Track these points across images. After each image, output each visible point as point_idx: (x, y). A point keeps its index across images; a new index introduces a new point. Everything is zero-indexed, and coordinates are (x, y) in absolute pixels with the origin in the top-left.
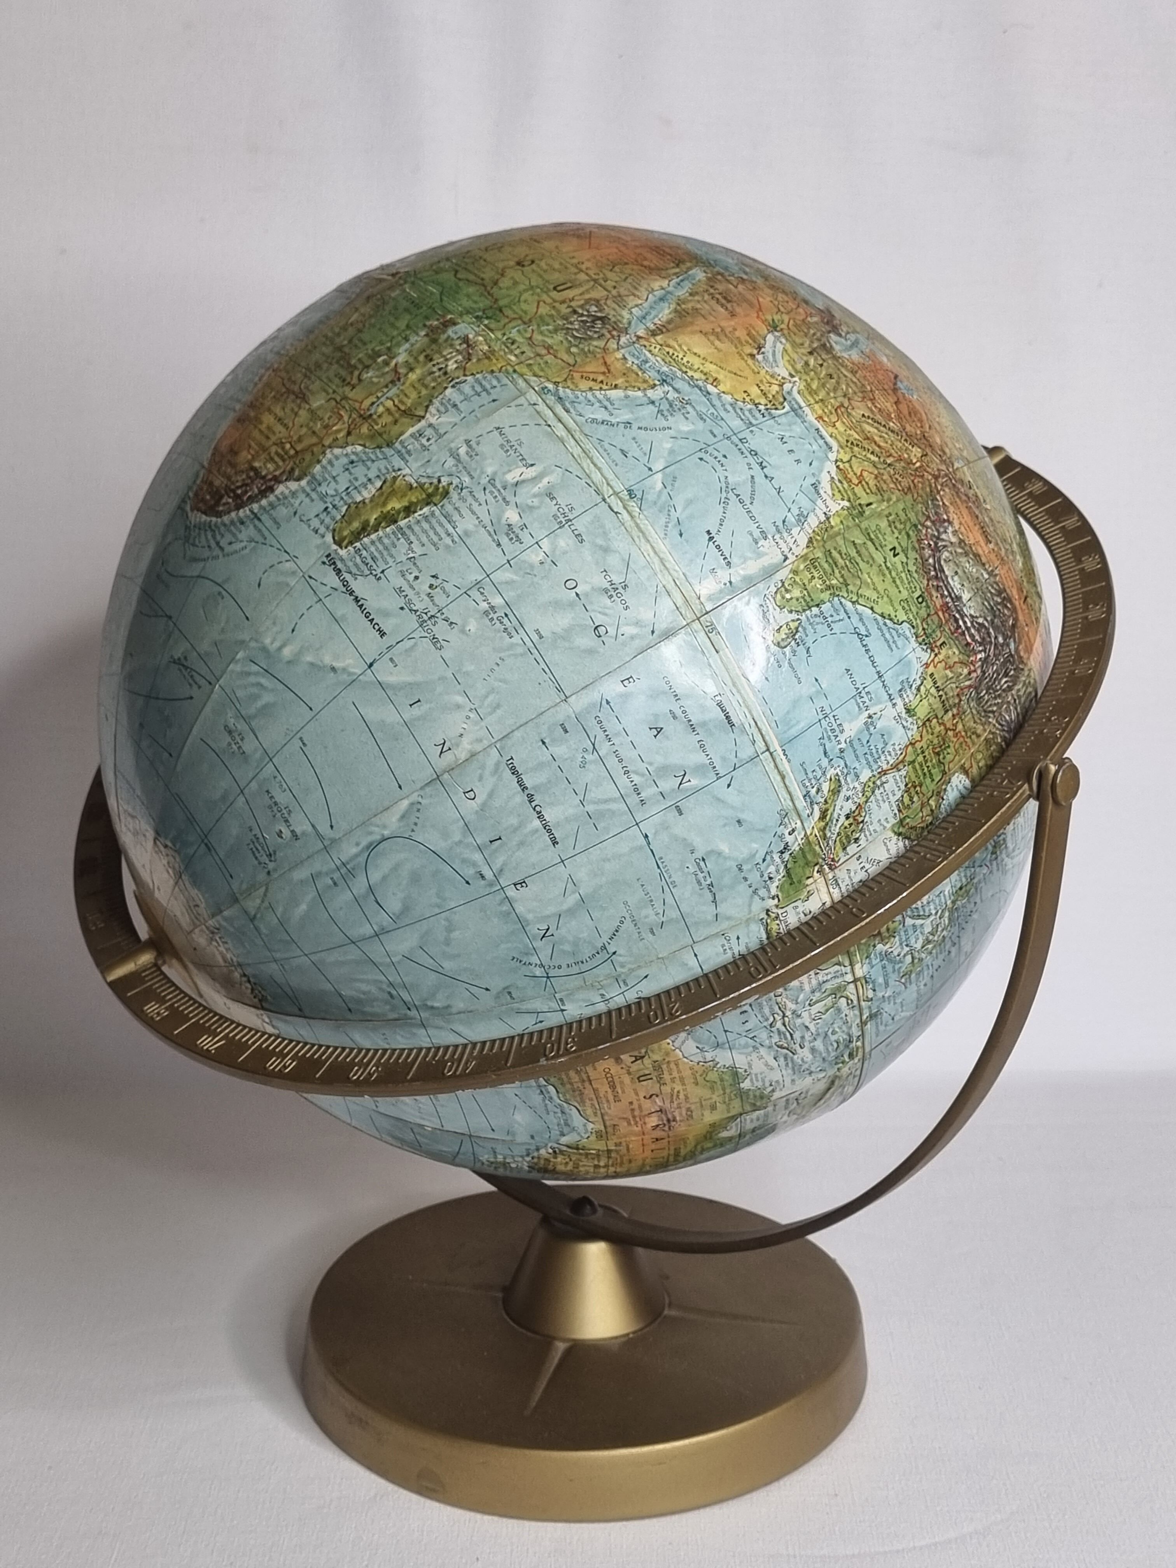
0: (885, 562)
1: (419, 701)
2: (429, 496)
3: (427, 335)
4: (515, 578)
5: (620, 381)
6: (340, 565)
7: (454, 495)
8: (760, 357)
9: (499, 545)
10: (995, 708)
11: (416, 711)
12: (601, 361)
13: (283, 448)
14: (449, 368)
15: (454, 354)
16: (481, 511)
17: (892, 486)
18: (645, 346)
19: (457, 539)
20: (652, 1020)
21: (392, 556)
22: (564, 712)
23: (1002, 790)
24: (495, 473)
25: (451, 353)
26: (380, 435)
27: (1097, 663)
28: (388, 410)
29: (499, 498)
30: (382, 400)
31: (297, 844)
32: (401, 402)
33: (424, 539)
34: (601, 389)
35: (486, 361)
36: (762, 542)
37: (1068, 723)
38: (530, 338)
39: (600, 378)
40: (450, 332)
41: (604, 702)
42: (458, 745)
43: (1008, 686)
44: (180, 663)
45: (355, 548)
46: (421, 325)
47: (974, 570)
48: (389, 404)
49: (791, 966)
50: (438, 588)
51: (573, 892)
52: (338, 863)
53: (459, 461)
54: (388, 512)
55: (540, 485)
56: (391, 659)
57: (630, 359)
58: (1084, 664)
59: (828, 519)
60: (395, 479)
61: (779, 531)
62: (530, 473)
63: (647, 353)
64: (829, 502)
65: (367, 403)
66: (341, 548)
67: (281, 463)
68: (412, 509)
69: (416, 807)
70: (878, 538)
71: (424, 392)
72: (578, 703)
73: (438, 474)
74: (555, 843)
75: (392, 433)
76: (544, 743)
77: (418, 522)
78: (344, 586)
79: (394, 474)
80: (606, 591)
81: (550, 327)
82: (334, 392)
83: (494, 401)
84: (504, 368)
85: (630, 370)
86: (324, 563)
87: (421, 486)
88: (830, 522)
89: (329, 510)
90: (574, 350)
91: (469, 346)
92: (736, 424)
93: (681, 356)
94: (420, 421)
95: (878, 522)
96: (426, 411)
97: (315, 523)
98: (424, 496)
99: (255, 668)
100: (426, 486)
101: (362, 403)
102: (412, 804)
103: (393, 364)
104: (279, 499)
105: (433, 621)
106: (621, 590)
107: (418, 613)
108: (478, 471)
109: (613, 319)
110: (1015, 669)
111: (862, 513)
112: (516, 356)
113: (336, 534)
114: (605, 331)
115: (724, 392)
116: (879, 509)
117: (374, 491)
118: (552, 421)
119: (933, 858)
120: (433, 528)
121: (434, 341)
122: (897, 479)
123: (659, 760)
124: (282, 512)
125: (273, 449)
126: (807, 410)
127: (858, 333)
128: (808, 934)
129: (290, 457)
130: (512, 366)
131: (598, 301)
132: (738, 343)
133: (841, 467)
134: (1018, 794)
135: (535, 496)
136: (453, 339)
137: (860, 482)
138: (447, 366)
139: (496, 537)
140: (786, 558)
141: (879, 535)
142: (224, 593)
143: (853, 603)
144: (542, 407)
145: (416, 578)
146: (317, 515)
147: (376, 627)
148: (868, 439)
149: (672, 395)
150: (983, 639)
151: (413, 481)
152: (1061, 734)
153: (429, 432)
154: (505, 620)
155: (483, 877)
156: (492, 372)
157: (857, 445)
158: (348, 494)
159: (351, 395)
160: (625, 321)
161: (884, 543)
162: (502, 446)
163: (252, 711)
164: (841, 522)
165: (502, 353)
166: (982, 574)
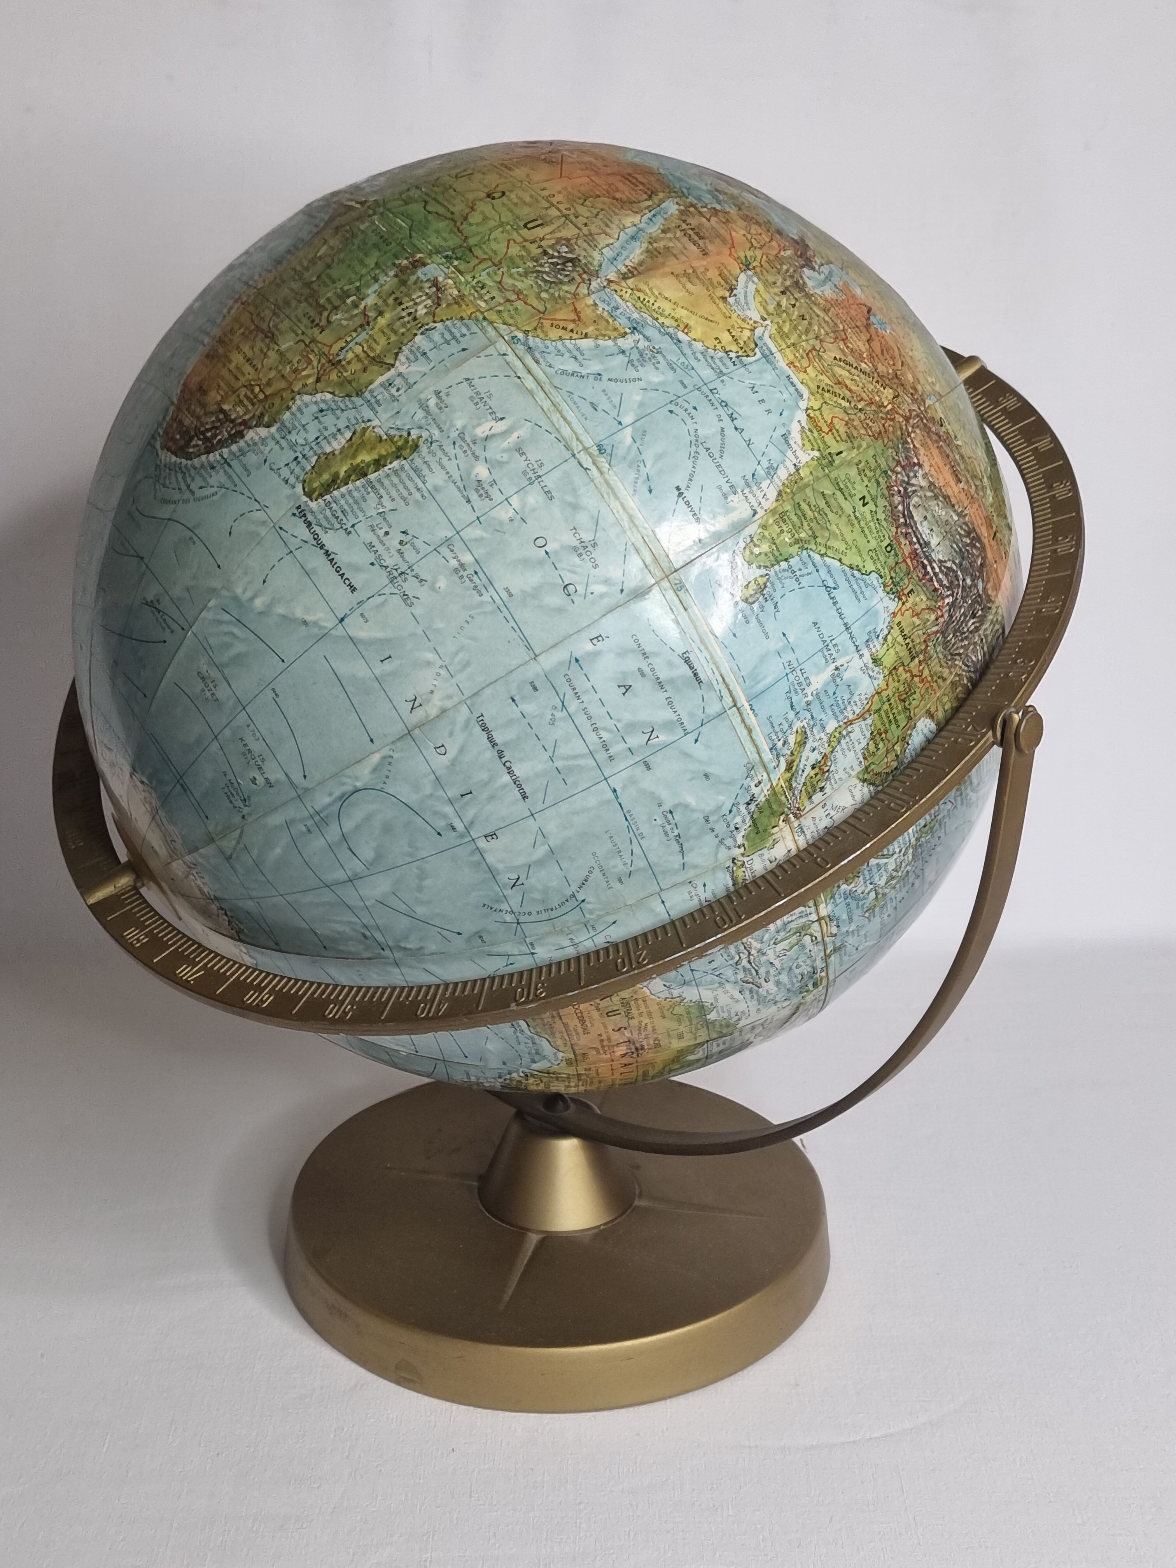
0: (854, 512)
1: (390, 657)
2: (399, 449)
3: (396, 276)
4: (485, 535)
5: (590, 330)
6: (310, 518)
7: (424, 449)
8: (731, 300)
9: (469, 501)
10: (962, 651)
11: (388, 666)
12: (572, 308)
13: (252, 391)
14: (419, 313)
15: (424, 298)
16: (451, 466)
17: (863, 431)
18: (616, 291)
19: (426, 494)
20: (619, 968)
21: (362, 510)
22: (533, 671)
23: (967, 737)
24: (464, 427)
25: (421, 296)
26: (349, 382)
27: (1065, 602)
28: (357, 356)
29: (469, 452)
30: (351, 345)
31: (271, 790)
32: (370, 347)
33: (394, 493)
34: (571, 339)
35: (456, 306)
36: (731, 497)
37: (1033, 667)
38: (500, 282)
39: (571, 326)
40: (420, 273)
41: (573, 661)
42: (428, 701)
43: (975, 627)
44: (153, 605)
45: (325, 500)
46: (390, 264)
47: (944, 513)
48: (358, 349)
49: (756, 917)
50: (409, 545)
51: (543, 844)
52: (312, 811)
53: (428, 412)
54: (358, 465)
55: (510, 440)
56: (362, 615)
57: (601, 305)
58: (1052, 602)
59: (797, 470)
60: (364, 430)
61: (748, 485)
62: (500, 427)
63: (618, 298)
64: (800, 453)
65: (336, 348)
66: (312, 500)
67: (250, 407)
68: (382, 463)
69: (388, 760)
70: (847, 487)
71: (393, 338)
72: (548, 661)
73: (408, 427)
74: (525, 797)
75: (361, 381)
76: (513, 700)
77: (388, 475)
78: (315, 539)
79: (363, 425)
80: (575, 549)
81: (521, 270)
82: (303, 333)
83: (464, 350)
84: (473, 315)
85: (601, 317)
86: (294, 515)
87: (391, 438)
88: (799, 474)
89: (299, 459)
90: (544, 295)
91: (438, 290)
92: (707, 373)
93: (652, 301)
94: (389, 369)
95: (847, 470)
96: (396, 359)
97: (285, 473)
98: (394, 449)
99: (227, 617)
100: (395, 439)
101: (331, 347)
102: (384, 758)
103: (362, 307)
104: (249, 445)
105: (403, 577)
106: (590, 548)
107: (389, 569)
108: (448, 424)
109: (584, 261)
110: (982, 609)
111: (831, 463)
112: (485, 301)
113: (306, 485)
114: (575, 275)
115: (694, 340)
116: (849, 458)
117: (343, 442)
118: (522, 372)
119: (897, 807)
120: (402, 482)
121: (403, 283)
122: (867, 424)
123: (627, 717)
124: (252, 459)
125: (243, 391)
126: (778, 355)
127: (832, 263)
128: (773, 883)
129: (260, 401)
130: (482, 313)
131: (568, 240)
132: (710, 285)
133: (812, 415)
134: (982, 742)
135: (504, 451)
136: (422, 281)
137: (831, 430)
138: (416, 311)
139: (465, 493)
140: (755, 513)
141: (849, 484)
142: (195, 538)
143: (822, 555)
144: (511, 357)
145: (387, 533)
146: (287, 465)
147: (347, 581)
148: (839, 383)
149: (643, 344)
150: (951, 583)
151: (382, 434)
152: (1026, 679)
153: (398, 382)
154: (475, 578)
155: (454, 829)
156: (462, 318)
157: (829, 391)
158: (317, 443)
159: (320, 338)
160: (596, 263)
161: (853, 492)
162: (471, 398)
163: (225, 659)
164: (811, 473)
165: (472, 298)
166: (951, 516)
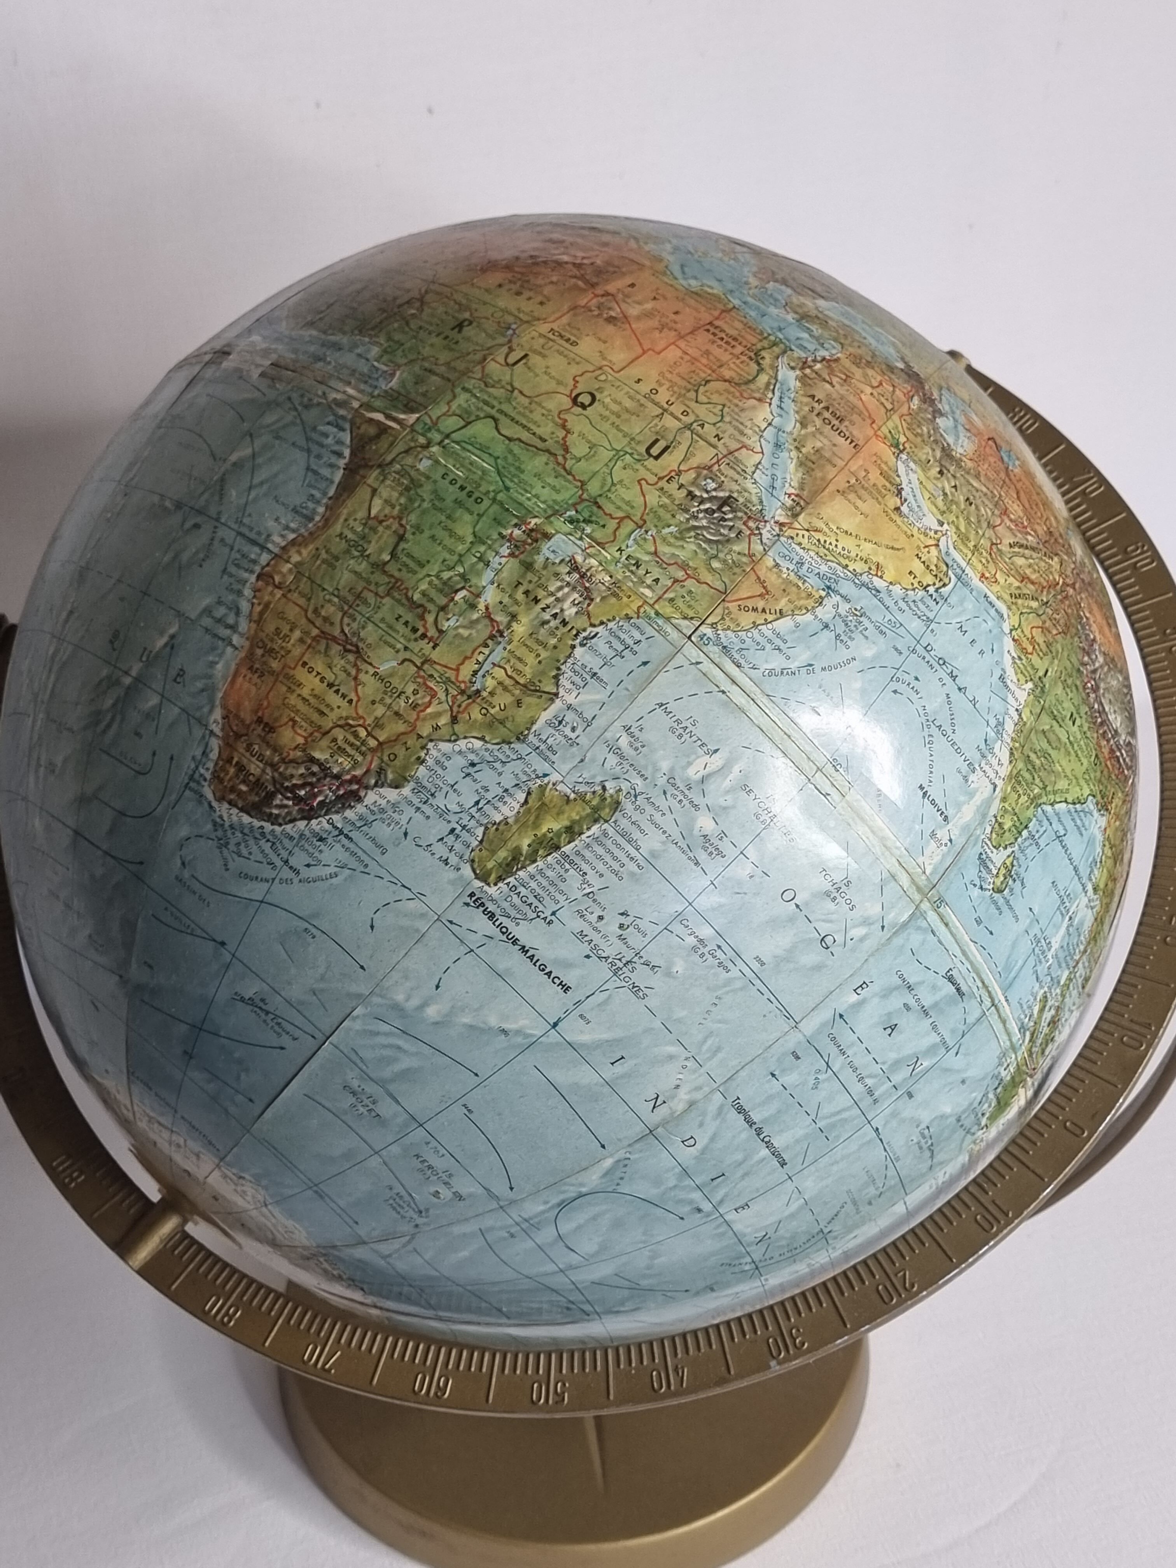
0: (1068, 737)
1: (623, 1058)
2: (595, 809)
3: (512, 555)
4: (723, 900)
5: (783, 603)
6: (491, 907)
7: (628, 805)
8: (904, 509)
9: (697, 864)
11: (619, 1069)
12: (753, 577)
13: (356, 735)
14: (567, 613)
15: (566, 590)
16: (666, 822)
17: (1055, 632)
18: (792, 538)
19: (642, 863)
21: (562, 892)
22: (794, 1040)
24: (672, 769)
25: (560, 588)
26: (502, 722)
28: (500, 683)
29: (685, 802)
30: (487, 667)
31: (461, 1203)
32: (519, 672)
33: (601, 867)
34: (766, 622)
35: (613, 600)
36: (972, 778)
38: (655, 553)
39: (761, 604)
40: (546, 549)
41: (837, 1016)
42: (673, 1097)
44: (257, 1004)
45: (508, 884)
46: (495, 536)
48: (499, 673)
49: (1025, 1213)
50: (631, 928)
51: (798, 1199)
52: (518, 1219)
53: (622, 756)
54: (544, 835)
55: (730, 777)
56: (581, 1016)
57: (784, 564)
59: (1020, 715)
60: (542, 788)
61: (983, 756)
62: (716, 762)
63: (797, 548)
64: (1018, 693)
65: (466, 672)
66: (489, 885)
67: (360, 759)
68: (576, 829)
69: (622, 1163)
70: (1059, 711)
71: (544, 654)
72: (809, 1027)
73: (598, 779)
74: (783, 1164)
75: (518, 719)
76: (773, 1075)
77: (588, 846)
78: (503, 933)
79: (539, 782)
80: (827, 894)
81: (673, 529)
82: (406, 648)
83: (645, 663)
84: (642, 610)
85: (788, 582)
86: (467, 904)
87: (582, 797)
88: (1022, 719)
89: (457, 832)
90: (716, 564)
91: (582, 576)
92: (915, 625)
93: (834, 543)
94: (552, 701)
95: (1055, 690)
96: (558, 686)
97: (441, 850)
98: (589, 811)
99: (385, 1028)
100: (588, 797)
101: (457, 670)
102: (619, 1161)
103: (481, 606)
104: (373, 812)
105: (630, 967)
106: (844, 888)
107: (610, 960)
108: (650, 768)
109: (741, 500)
111: (1043, 689)
112: (649, 587)
113: (476, 866)
114: (739, 525)
115: (891, 583)
116: (1053, 673)
117: (517, 806)
118: (726, 685)
120: (609, 851)
121: (528, 566)
122: (1055, 619)
123: (893, 1056)
124: (381, 830)
125: (340, 734)
126: (968, 570)
129: (373, 750)
130: (652, 606)
131: (709, 468)
132: (877, 494)
133: (1016, 636)
135: (727, 792)
136: (554, 564)
137: (1034, 648)
138: (562, 610)
139: (691, 855)
140: (995, 786)
141: (1059, 707)
142: (314, 930)
143: (1052, 805)
144: (707, 666)
145: (601, 918)
146: (442, 839)
147: (556, 980)
148: (1023, 578)
149: (844, 608)
151: (569, 791)
153: (570, 717)
154: (719, 953)
155: (699, 1210)
156: (628, 618)
157: (1019, 595)
158: (479, 810)
159: (435, 655)
160: (755, 500)
161: (1064, 714)
162: (672, 730)
163: (387, 1073)
164: (1031, 712)
165: (630, 584)
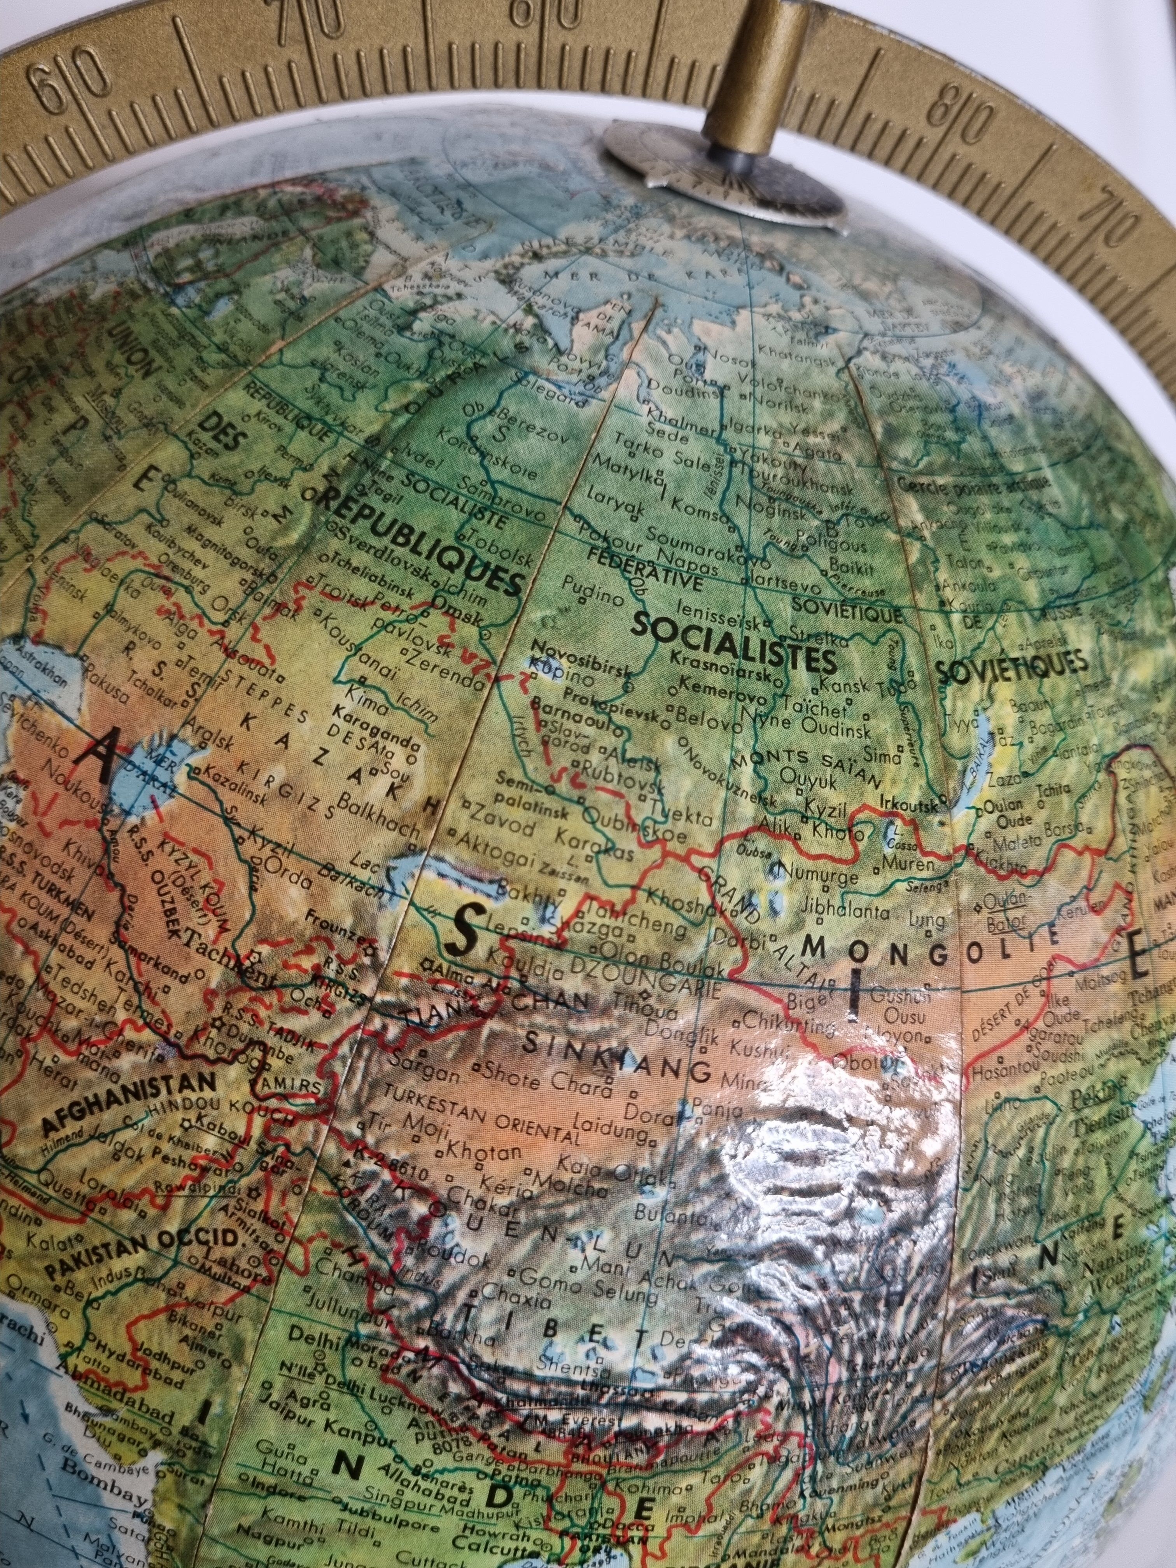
0: (345, 1508)
17: (226, 1292)
59: (151, 1522)
70: (283, 1473)
88: (161, 1528)
95: (252, 1436)
111: (203, 1452)
116: (234, 1404)
122: (222, 1262)
133: (82, 1368)
137: (146, 1371)
141: (281, 1463)
148: (90, 1204)
157: (77, 1260)
161: (306, 1471)
164: (181, 1508)
